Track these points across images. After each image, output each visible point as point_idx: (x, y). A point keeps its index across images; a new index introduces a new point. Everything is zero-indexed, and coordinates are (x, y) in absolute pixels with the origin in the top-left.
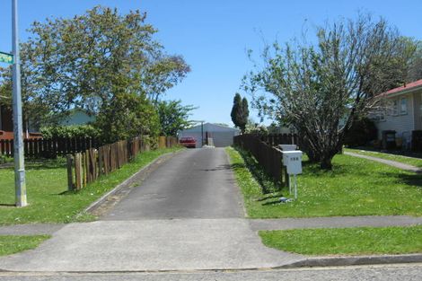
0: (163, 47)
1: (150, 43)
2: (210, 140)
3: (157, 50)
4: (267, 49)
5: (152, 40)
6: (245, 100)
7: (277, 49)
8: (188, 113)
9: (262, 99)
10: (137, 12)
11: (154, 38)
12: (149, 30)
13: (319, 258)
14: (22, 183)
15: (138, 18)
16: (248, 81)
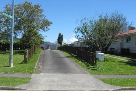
0: (46, 16)
1: (41, 15)
2: (49, 47)
3: (44, 17)
4: (82, 20)
5: (43, 14)
6: (62, 35)
7: (85, 20)
8: (44, 38)
9: (79, 35)
10: (38, 4)
11: (43, 13)
12: (41, 11)
13: (126, 87)
14: (12, 59)
15: (38, 6)
16: (76, 29)
